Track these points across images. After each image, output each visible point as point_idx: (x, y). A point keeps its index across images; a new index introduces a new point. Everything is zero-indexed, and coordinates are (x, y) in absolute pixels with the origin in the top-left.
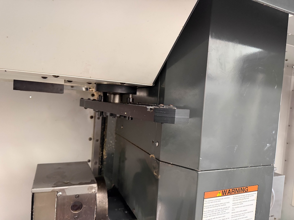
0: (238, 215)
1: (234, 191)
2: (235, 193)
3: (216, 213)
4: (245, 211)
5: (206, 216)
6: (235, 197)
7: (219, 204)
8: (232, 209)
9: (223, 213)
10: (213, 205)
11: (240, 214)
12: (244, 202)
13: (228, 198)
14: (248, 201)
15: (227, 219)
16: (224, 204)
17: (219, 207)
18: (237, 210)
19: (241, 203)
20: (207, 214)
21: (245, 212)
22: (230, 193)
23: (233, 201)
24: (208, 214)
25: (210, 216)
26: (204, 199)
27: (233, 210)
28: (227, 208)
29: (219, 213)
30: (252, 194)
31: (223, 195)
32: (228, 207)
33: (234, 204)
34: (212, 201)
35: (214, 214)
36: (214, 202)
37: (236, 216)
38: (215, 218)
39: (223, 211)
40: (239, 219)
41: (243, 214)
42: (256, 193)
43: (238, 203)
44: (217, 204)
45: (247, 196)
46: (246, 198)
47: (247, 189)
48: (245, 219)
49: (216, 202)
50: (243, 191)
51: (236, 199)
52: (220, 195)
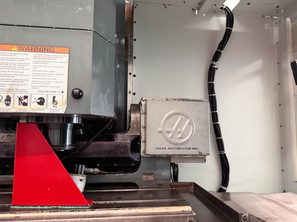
0: (42, 75)
1: (34, 49)
2: (36, 50)
3: (11, 67)
4: (51, 72)
6: (36, 55)
7: (15, 58)
8: (34, 67)
9: (21, 68)
10: (6, 58)
11: (44, 74)
12: (49, 62)
13: (26, 54)
14: (56, 62)
15: (26, 75)
16: (22, 60)
17: (14, 62)
18: (39, 69)
19: (45, 63)
22: (28, 50)
23: (34, 58)
24: (1, 66)
25: (4, 68)
27: (34, 68)
28: (26, 65)
29: (16, 67)
30: (61, 56)
31: (20, 50)
32: (27, 64)
33: (35, 62)
35: (9, 68)
36: (8, 55)
37: (39, 75)
38: (9, 72)
39: (21, 66)
40: (44, 79)
41: (49, 75)
42: (66, 56)
43: (41, 62)
44: (12, 58)
45: (53, 56)
46: (52, 58)
47: (53, 49)
48: (53, 81)
49: (10, 55)
50: (48, 51)
51: (37, 58)
52: (16, 49)
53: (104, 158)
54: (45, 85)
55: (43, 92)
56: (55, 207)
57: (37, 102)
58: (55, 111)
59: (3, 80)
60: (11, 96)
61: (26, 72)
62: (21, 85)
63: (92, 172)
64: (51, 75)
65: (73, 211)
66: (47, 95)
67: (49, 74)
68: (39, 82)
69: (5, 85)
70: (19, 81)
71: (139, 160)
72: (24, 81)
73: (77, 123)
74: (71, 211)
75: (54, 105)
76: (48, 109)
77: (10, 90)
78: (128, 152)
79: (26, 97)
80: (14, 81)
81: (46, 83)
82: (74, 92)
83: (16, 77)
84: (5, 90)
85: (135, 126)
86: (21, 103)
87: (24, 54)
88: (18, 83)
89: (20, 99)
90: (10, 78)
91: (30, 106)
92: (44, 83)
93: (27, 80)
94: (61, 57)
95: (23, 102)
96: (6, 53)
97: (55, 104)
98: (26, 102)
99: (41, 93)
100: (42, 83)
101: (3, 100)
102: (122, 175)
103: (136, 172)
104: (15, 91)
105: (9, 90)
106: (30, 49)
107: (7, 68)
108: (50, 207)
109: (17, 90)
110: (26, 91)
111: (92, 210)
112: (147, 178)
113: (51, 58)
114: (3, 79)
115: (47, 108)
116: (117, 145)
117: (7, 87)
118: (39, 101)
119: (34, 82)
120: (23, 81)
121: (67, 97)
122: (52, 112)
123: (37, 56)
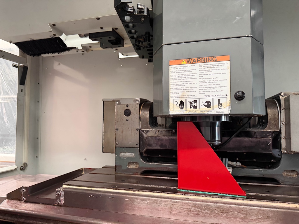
0: (208, 82)
1: (199, 60)
2: (201, 61)
3: (182, 78)
4: (215, 78)
5: (173, 79)
7: (184, 70)
8: (200, 76)
9: (190, 78)
10: (178, 71)
11: (209, 81)
12: (213, 70)
13: (193, 66)
14: (219, 70)
15: (194, 83)
16: (190, 71)
17: (184, 73)
18: (204, 77)
19: (209, 71)
20: (174, 78)
21: (216, 79)
22: (195, 62)
23: (200, 68)
24: (175, 77)
25: (177, 80)
26: (169, 66)
27: (201, 77)
28: (194, 74)
29: (186, 77)
30: (223, 63)
31: (188, 63)
32: (195, 74)
33: (201, 71)
34: (177, 68)
37: (205, 82)
38: (181, 82)
39: (190, 76)
40: (209, 85)
41: (214, 81)
42: (228, 63)
43: (205, 70)
44: (182, 70)
45: (216, 65)
46: (215, 66)
47: (216, 58)
48: (217, 86)
49: (181, 68)
50: (211, 61)
51: (202, 67)
52: (185, 63)
53: (245, 153)
54: (210, 90)
55: (209, 96)
56: (215, 194)
57: (205, 105)
58: (221, 112)
59: (177, 89)
60: (184, 101)
61: (194, 81)
62: (191, 91)
63: (235, 165)
64: (215, 81)
65: (232, 199)
66: (213, 99)
67: (213, 81)
68: (205, 88)
69: (178, 93)
70: (189, 88)
71: (280, 157)
72: (193, 88)
74: (231, 199)
75: (220, 107)
77: (183, 97)
79: (195, 101)
80: (185, 89)
81: (211, 88)
82: (238, 95)
83: (187, 86)
84: (179, 97)
85: (273, 122)
86: (191, 106)
87: (192, 66)
88: (188, 90)
89: (191, 103)
90: (182, 87)
91: (199, 108)
92: (210, 88)
93: (195, 87)
94: (223, 64)
95: (193, 105)
96: (178, 67)
97: (220, 106)
98: (196, 105)
99: (207, 97)
100: (208, 88)
101: (178, 105)
102: (261, 170)
103: (277, 169)
104: (187, 97)
106: (196, 61)
107: (179, 79)
108: (210, 193)
109: (188, 96)
110: (195, 96)
111: (250, 200)
112: (289, 175)
113: (214, 66)
114: (177, 88)
115: (213, 109)
116: (258, 141)
117: (180, 94)
118: (206, 104)
119: (201, 89)
120: (192, 88)
121: (231, 100)
122: (218, 113)
123: (202, 66)
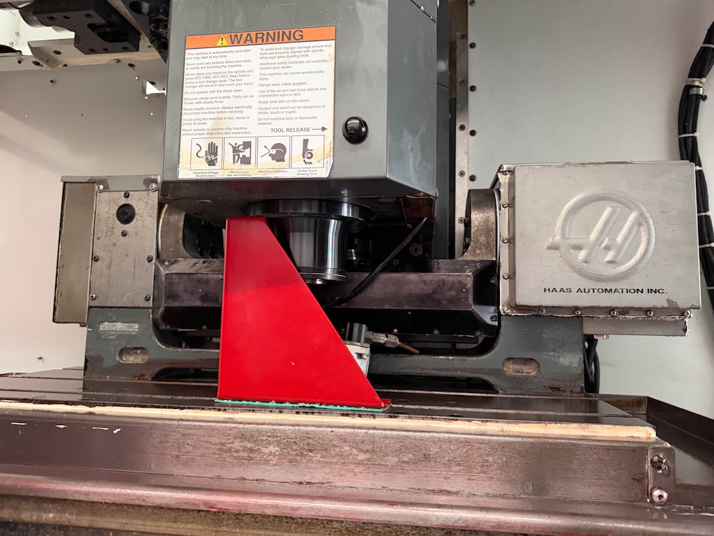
0: (280, 93)
1: (262, 38)
2: (265, 40)
3: (216, 81)
4: (298, 84)
5: (192, 85)
6: (266, 50)
7: (223, 63)
8: (261, 77)
9: (236, 82)
10: (207, 63)
11: (284, 91)
12: (292, 63)
13: (246, 51)
14: (307, 62)
15: (246, 97)
16: (238, 63)
17: (223, 70)
18: (272, 80)
19: (284, 65)
20: (195, 81)
21: (300, 87)
22: (249, 41)
23: (261, 58)
24: (197, 81)
25: (202, 86)
26: (185, 49)
27: (262, 79)
28: (247, 74)
29: (225, 81)
30: (317, 47)
31: (232, 44)
32: (248, 71)
33: (265, 66)
34: (205, 56)
35: (212, 84)
36: (210, 57)
37: (273, 93)
38: (214, 91)
39: (235, 78)
40: (283, 101)
41: (294, 92)
42: (330, 46)
43: (275, 64)
44: (217, 63)
45: (300, 50)
46: (300, 54)
47: (301, 34)
48: (302, 104)
49: (214, 57)
50: (289, 39)
51: (268, 56)
52: (225, 43)
53: (410, 313)
54: (285, 115)
55: (282, 130)
56: (308, 405)
57: (270, 155)
58: (308, 172)
59: (201, 111)
60: (218, 143)
61: (246, 90)
62: (238, 118)
63: (383, 342)
64: (297, 92)
65: (347, 415)
66: (291, 138)
67: (293, 90)
68: (274, 108)
69: (205, 121)
70: (232, 110)
71: (496, 323)
72: (243, 109)
73: (350, 216)
74: (343, 415)
75: (307, 160)
76: (293, 169)
77: (215, 132)
78: (467, 299)
79: (247, 145)
80: (223, 110)
81: (287, 110)
82: (349, 126)
83: (227, 103)
84: (206, 132)
85: (483, 239)
86: (237, 157)
87: (241, 51)
88: (230, 115)
89: (236, 150)
90: (215, 105)
91: (256, 163)
92: (284, 110)
93: (248, 107)
94: (319, 49)
95: (241, 154)
96: (206, 54)
97: (308, 158)
98: (248, 156)
99: (278, 134)
100: (280, 110)
101: (202, 154)
102: (453, 359)
103: (489, 355)
104: (226, 134)
105: (213, 132)
106: (254, 40)
107: (208, 84)
108: (295, 405)
109: (228, 131)
110: (248, 131)
111: (391, 417)
112: (519, 372)
113: (297, 54)
114: (202, 108)
115: (290, 167)
116: (439, 281)
117: (210, 125)
118: (274, 152)
119: (263, 111)
120: (239, 110)
121: (334, 141)
122: (301, 176)
123: (267, 52)
